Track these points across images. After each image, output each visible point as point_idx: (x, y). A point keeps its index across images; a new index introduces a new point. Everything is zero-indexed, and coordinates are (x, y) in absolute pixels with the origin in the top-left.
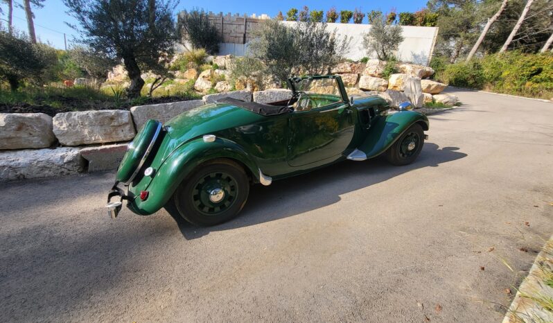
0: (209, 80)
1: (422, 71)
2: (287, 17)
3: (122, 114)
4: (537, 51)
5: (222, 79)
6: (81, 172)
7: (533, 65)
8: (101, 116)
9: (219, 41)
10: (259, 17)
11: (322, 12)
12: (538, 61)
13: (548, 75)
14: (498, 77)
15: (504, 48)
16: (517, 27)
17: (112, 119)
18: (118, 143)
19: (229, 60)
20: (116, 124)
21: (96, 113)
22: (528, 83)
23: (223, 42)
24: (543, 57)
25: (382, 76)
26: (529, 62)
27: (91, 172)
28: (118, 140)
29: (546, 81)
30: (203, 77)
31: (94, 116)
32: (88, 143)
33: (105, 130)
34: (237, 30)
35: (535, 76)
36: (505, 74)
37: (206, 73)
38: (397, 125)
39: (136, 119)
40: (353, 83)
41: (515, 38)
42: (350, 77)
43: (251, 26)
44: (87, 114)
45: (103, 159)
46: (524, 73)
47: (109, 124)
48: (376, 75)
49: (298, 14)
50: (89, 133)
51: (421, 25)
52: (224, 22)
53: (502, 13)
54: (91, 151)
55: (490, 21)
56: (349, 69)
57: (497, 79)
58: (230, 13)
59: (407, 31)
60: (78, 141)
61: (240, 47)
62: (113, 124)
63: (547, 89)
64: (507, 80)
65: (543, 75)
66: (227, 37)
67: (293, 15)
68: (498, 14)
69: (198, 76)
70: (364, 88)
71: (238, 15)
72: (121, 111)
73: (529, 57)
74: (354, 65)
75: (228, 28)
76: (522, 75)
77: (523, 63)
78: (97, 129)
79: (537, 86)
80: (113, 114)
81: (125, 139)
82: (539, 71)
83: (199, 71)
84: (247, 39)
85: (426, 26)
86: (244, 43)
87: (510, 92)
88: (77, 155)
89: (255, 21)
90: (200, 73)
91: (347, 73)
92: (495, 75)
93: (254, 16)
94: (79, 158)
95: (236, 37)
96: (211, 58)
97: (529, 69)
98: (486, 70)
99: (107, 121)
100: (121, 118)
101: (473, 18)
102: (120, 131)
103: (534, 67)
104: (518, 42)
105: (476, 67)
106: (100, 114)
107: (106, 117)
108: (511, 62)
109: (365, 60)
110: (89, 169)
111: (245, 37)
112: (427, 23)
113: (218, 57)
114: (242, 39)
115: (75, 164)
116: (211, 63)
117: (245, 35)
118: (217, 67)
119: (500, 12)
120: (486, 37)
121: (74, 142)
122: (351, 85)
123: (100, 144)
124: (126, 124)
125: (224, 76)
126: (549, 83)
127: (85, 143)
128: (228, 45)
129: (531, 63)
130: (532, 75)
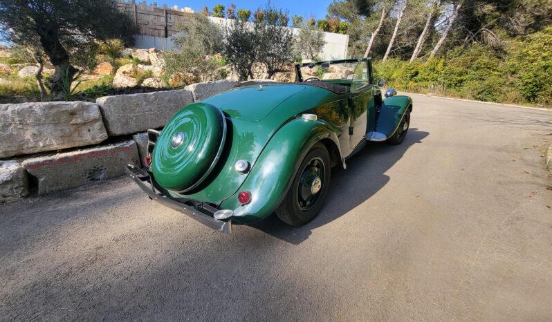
0: (131, 76)
2: (214, 12)
3: (89, 106)
5: (150, 75)
6: (26, 197)
8: (54, 111)
9: (134, 33)
10: (182, 10)
11: (249, 12)
12: (415, 66)
13: (423, 76)
15: (385, 57)
16: (392, 40)
17: (73, 114)
18: (82, 148)
19: (155, 54)
20: (79, 121)
21: (46, 106)
22: (411, 83)
23: (139, 34)
24: (418, 63)
25: (317, 74)
26: (410, 66)
27: (44, 195)
28: (82, 144)
29: (420, 81)
30: (124, 73)
31: (43, 109)
32: (31, 151)
33: (62, 130)
34: (156, 21)
35: (414, 77)
36: (394, 76)
37: (127, 67)
38: (399, 107)
39: (107, 113)
41: (392, 49)
43: (172, 18)
44: (31, 107)
45: (64, 173)
46: (408, 75)
47: (67, 122)
48: (312, 73)
49: (226, 11)
50: (34, 135)
51: (335, 32)
52: (138, 11)
53: (380, 29)
54: (43, 163)
55: (374, 35)
56: (287, 67)
57: (389, 80)
58: (145, 2)
59: (329, 37)
60: (13, 150)
61: (161, 41)
62: (74, 121)
63: (423, 87)
64: (397, 80)
65: (419, 77)
66: (144, 29)
67: (220, 12)
68: (378, 30)
69: (115, 72)
71: (156, 4)
72: (87, 103)
73: (404, 64)
74: (291, 64)
75: (144, 19)
76: (406, 77)
77: (406, 67)
78: (48, 130)
79: (416, 84)
80: (75, 106)
81: (93, 143)
82: (417, 73)
83: (116, 67)
84: (169, 32)
85: (339, 33)
86: (166, 36)
88: (18, 171)
89: (178, 14)
90: (118, 68)
92: (387, 77)
93: (176, 8)
94: (21, 176)
95: (155, 29)
96: (128, 51)
97: (410, 71)
98: (381, 73)
99: (64, 117)
100: (88, 112)
101: (361, 32)
102: (85, 132)
103: (413, 70)
104: (395, 53)
106: (52, 107)
107: (63, 112)
109: (300, 60)
110: (40, 191)
111: (166, 30)
112: (340, 31)
113: (138, 51)
114: (163, 33)
115: (16, 185)
116: (131, 57)
117: (166, 28)
118: (138, 62)
119: (379, 28)
120: (372, 49)
121: (5, 152)
123: (54, 152)
124: (96, 120)
125: (151, 72)
126: (424, 82)
127: (26, 152)
128: (146, 38)
129: (411, 68)
130: (412, 76)
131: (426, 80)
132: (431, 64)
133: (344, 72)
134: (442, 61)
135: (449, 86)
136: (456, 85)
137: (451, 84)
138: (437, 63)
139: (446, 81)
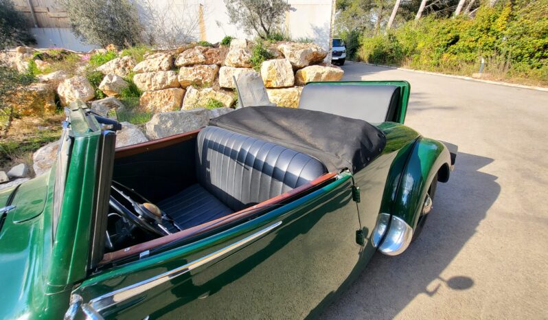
1: (306, 52)
4: (450, 14)
7: (449, 32)
12: (454, 27)
13: (466, 44)
14: (413, 50)
15: (418, 16)
22: (445, 55)
23: (40, 27)
24: (459, 21)
25: (251, 64)
26: (443, 28)
29: (464, 52)
35: (452, 46)
36: (420, 45)
40: (208, 80)
41: (427, 4)
42: (203, 72)
46: (440, 42)
48: (242, 64)
56: (201, 57)
57: (413, 52)
63: (466, 61)
64: (423, 53)
65: (460, 44)
70: (226, 86)
73: (444, 23)
74: (210, 50)
75: (42, 5)
76: (438, 46)
77: (438, 31)
79: (453, 58)
82: (456, 40)
87: (428, 68)
91: (198, 64)
92: (411, 47)
95: (58, 17)
97: (445, 37)
98: (401, 42)
103: (450, 34)
104: (431, 8)
105: (391, 39)
108: (426, 31)
109: (227, 41)
122: (206, 83)
126: (469, 54)
129: (446, 30)
130: (448, 45)
131: (471, 50)
132: (483, 21)
133: (298, 56)
134: (507, 11)
135: (518, 58)
136: (532, 56)
137: (522, 55)
138: (496, 18)
139: (510, 49)
